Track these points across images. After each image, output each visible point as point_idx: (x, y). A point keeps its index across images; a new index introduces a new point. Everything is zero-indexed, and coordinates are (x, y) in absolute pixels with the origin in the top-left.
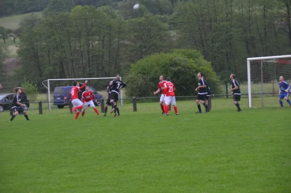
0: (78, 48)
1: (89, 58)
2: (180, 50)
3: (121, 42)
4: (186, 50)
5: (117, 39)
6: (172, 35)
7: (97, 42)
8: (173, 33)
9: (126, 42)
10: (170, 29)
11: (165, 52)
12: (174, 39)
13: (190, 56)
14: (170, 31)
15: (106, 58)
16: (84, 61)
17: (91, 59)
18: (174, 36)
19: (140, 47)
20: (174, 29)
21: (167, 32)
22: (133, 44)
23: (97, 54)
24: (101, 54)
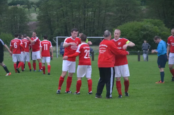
0: (77, 16)
1: (85, 23)
2: (148, 20)
3: (107, 13)
4: (153, 20)
5: (104, 11)
6: (143, 9)
7: (91, 13)
8: (144, 8)
9: (111, 13)
10: (142, 5)
11: (138, 21)
12: (144, 12)
13: (155, 24)
14: (141, 7)
15: (96, 24)
16: (81, 25)
17: (86, 24)
18: (144, 10)
19: (120, 17)
20: (144, 5)
21: (140, 7)
22: (115, 15)
23: (90, 21)
24: (93, 21)
